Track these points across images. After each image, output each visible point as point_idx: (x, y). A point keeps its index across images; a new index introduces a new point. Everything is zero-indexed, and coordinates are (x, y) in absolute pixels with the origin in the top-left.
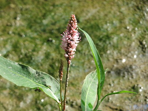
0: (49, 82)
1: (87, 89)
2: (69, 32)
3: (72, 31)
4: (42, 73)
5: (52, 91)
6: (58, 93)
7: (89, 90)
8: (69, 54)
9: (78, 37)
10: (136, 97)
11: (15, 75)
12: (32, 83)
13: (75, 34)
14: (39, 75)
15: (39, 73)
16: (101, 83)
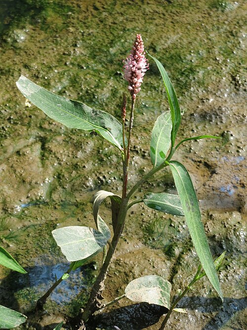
0: (109, 123)
1: (159, 134)
2: (133, 57)
3: (137, 56)
4: (100, 112)
5: (112, 135)
6: (120, 137)
7: (161, 136)
8: (134, 86)
9: (146, 64)
10: (225, 146)
11: (65, 114)
12: (87, 124)
13: (141, 60)
14: (96, 114)
15: (96, 112)
16: (176, 126)
